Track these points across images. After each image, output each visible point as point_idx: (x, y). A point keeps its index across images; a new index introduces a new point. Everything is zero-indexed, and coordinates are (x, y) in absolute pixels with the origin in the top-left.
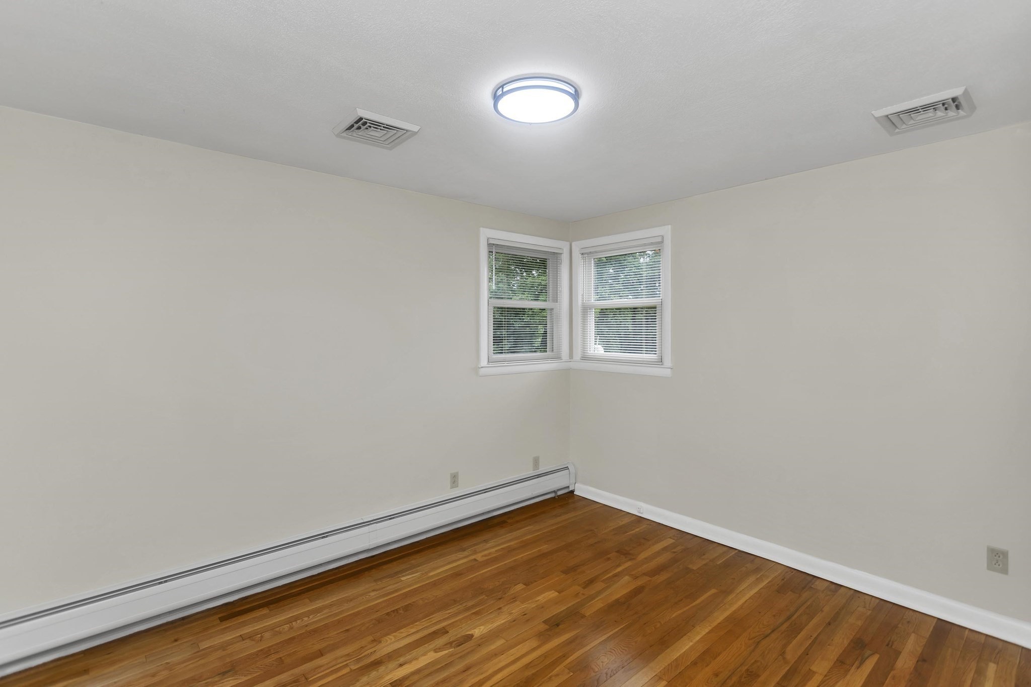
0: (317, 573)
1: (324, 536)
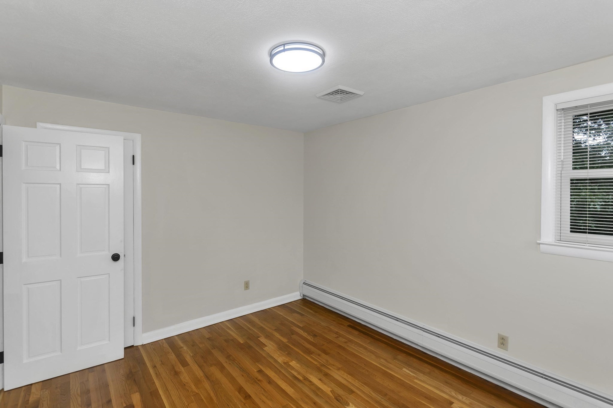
0: (395, 338)
1: (397, 319)
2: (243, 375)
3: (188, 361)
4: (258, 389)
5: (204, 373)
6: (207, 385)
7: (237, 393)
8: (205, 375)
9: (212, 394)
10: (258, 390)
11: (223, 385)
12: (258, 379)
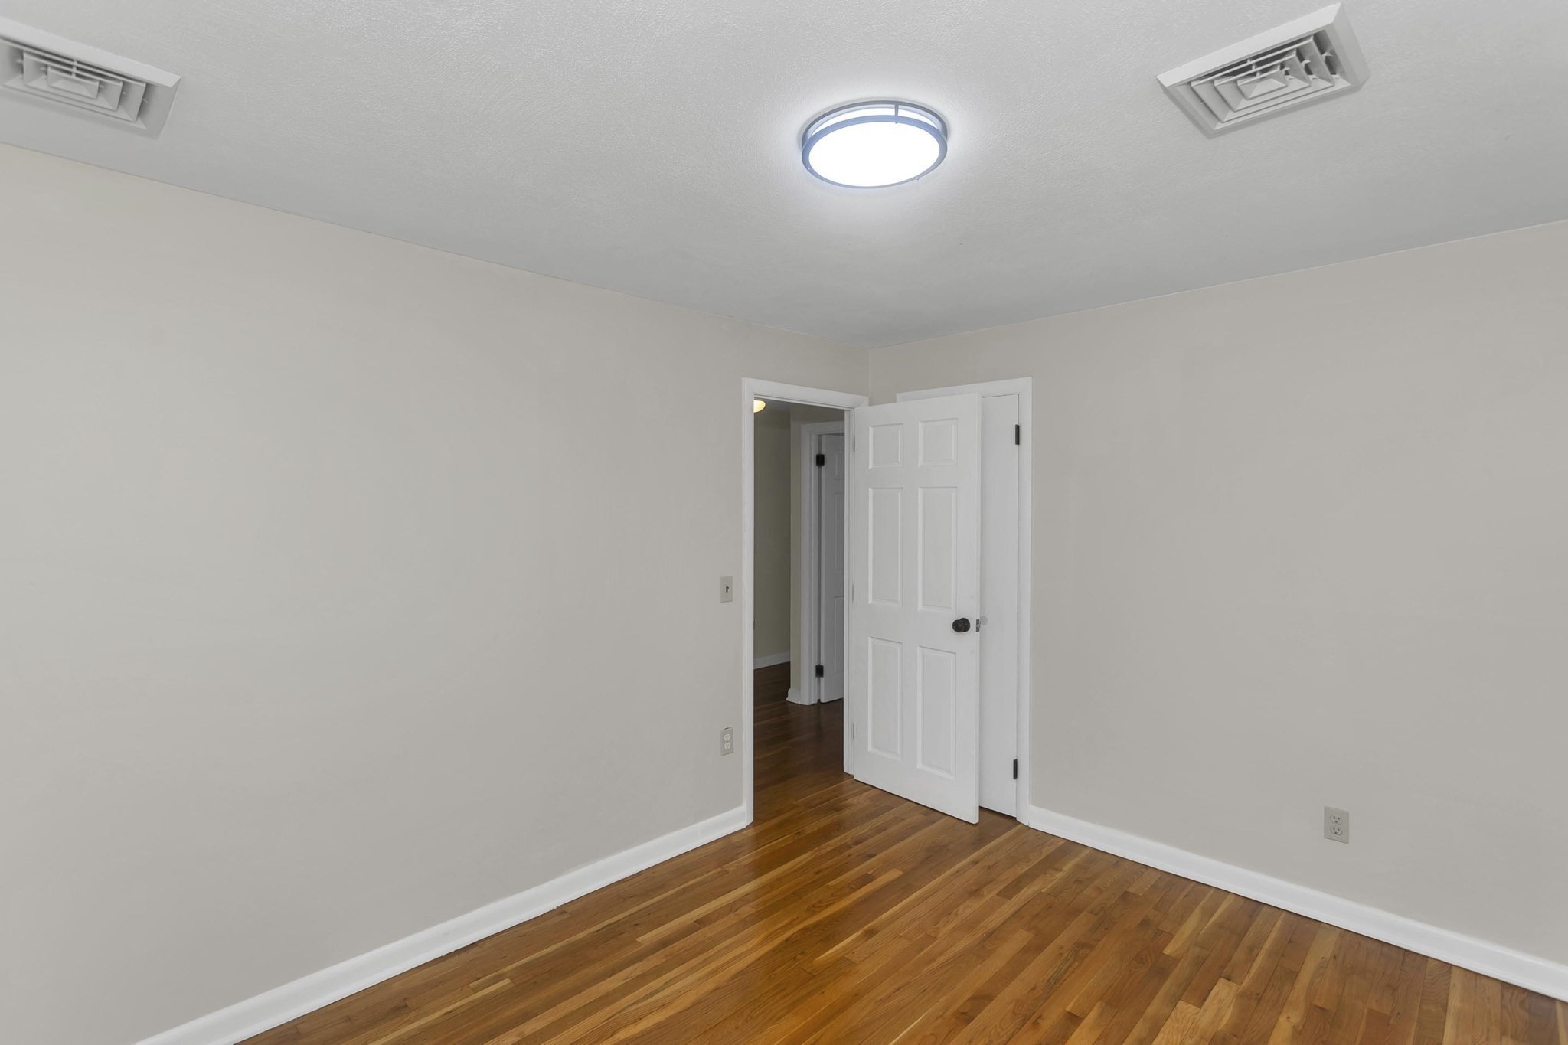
2: (1034, 989)
3: (1023, 891)
4: (1003, 1030)
5: (999, 927)
6: (965, 942)
7: (969, 995)
8: (995, 931)
9: (942, 959)
10: (999, 1030)
11: (979, 966)
12: (1040, 1021)
